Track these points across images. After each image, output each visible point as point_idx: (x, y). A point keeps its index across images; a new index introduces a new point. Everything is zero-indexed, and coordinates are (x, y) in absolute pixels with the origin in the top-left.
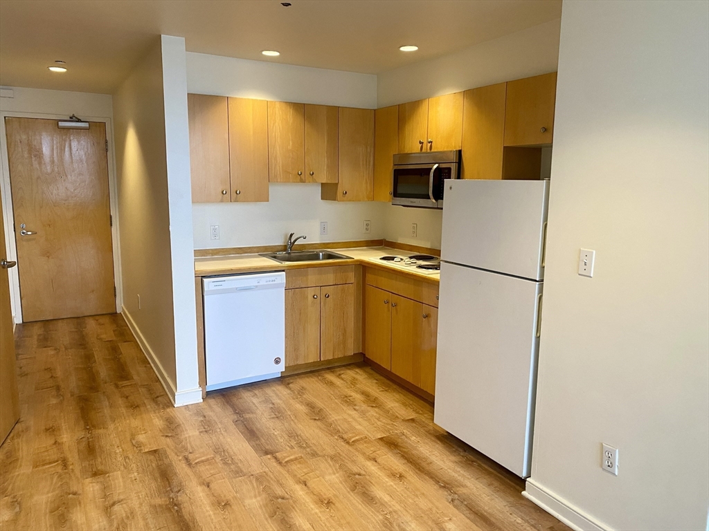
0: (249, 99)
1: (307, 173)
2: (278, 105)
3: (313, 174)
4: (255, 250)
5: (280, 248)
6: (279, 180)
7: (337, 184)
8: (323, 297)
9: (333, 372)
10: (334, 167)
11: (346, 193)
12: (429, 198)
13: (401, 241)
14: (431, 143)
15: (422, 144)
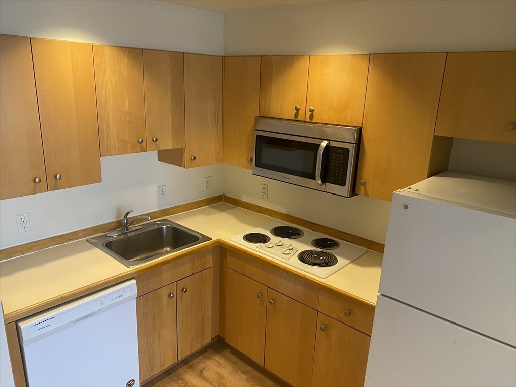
0: (65, 42)
1: (149, 139)
2: (107, 50)
3: (157, 140)
4: (81, 234)
5: (112, 226)
6: (114, 153)
7: (183, 150)
8: (179, 292)
9: (191, 367)
10: (180, 129)
11: (195, 158)
12: (315, 179)
13: (245, 199)
14: (312, 111)
15: (297, 110)
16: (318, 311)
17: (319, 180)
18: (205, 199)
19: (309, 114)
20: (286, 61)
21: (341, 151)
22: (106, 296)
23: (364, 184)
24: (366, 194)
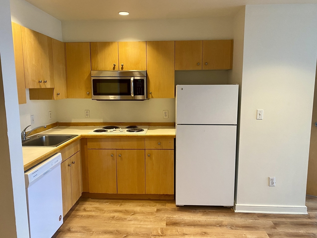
7: (53, 89)
12: (130, 95)
14: (122, 66)
15: (115, 65)
16: (145, 149)
17: (132, 95)
18: (50, 125)
19: (121, 67)
20: (105, 45)
21: (140, 81)
22: (53, 160)
23: (151, 93)
24: (152, 97)
